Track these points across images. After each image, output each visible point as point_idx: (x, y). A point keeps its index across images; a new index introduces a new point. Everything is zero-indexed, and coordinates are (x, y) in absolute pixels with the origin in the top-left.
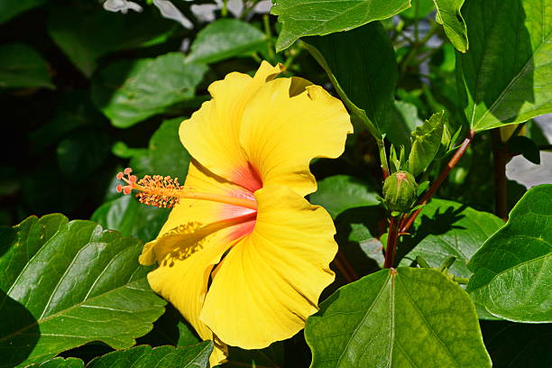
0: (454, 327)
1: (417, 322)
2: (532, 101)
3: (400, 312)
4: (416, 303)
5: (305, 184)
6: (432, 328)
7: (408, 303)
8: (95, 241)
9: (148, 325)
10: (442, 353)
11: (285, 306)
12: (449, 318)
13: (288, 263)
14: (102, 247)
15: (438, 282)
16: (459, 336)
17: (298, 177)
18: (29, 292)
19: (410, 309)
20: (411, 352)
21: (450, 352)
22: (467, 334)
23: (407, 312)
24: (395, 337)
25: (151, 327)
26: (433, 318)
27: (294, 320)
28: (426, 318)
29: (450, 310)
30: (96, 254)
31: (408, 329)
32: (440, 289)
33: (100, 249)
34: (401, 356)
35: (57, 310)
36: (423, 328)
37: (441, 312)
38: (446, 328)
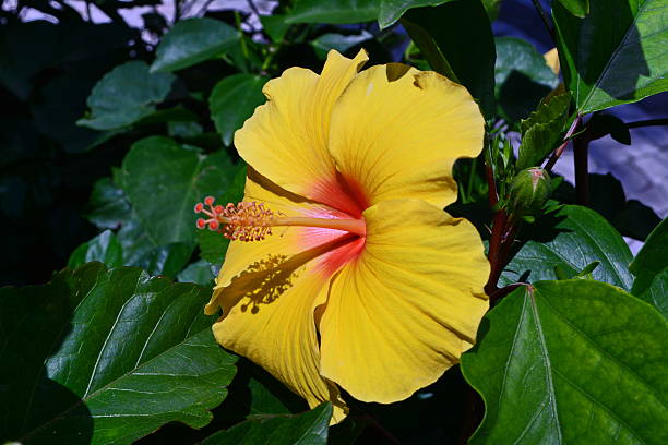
0: (641, 346)
1: (581, 345)
2: (647, 74)
3: (553, 336)
4: (572, 322)
5: (442, 193)
6: (606, 351)
7: (561, 323)
8: (142, 292)
9: (222, 390)
10: (630, 379)
11: (427, 345)
12: (629, 336)
13: (426, 292)
14: (149, 297)
15: (603, 295)
16: (652, 357)
17: (433, 185)
18: (68, 366)
19: (566, 331)
20: (582, 381)
21: (643, 378)
22: (664, 354)
23: (562, 334)
24: (552, 366)
25: (226, 393)
26: (605, 338)
27: (438, 360)
28: (593, 339)
29: (629, 327)
30: (145, 308)
31: (570, 355)
32: (606, 302)
33: (149, 300)
34: (567, 388)
35: (104, 382)
36: (592, 351)
37: (615, 330)
38: (631, 349)
